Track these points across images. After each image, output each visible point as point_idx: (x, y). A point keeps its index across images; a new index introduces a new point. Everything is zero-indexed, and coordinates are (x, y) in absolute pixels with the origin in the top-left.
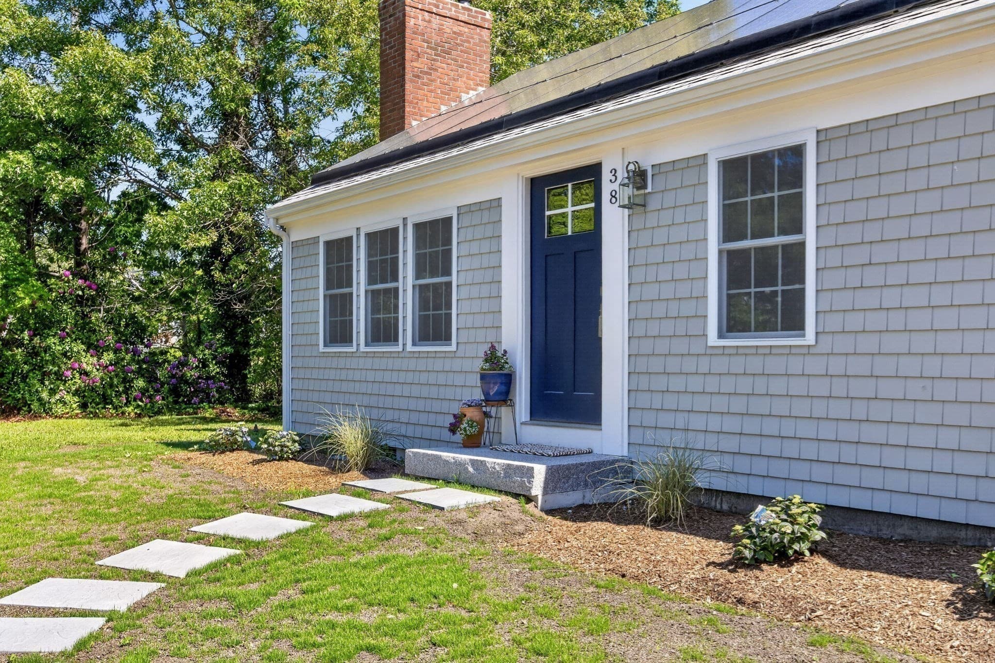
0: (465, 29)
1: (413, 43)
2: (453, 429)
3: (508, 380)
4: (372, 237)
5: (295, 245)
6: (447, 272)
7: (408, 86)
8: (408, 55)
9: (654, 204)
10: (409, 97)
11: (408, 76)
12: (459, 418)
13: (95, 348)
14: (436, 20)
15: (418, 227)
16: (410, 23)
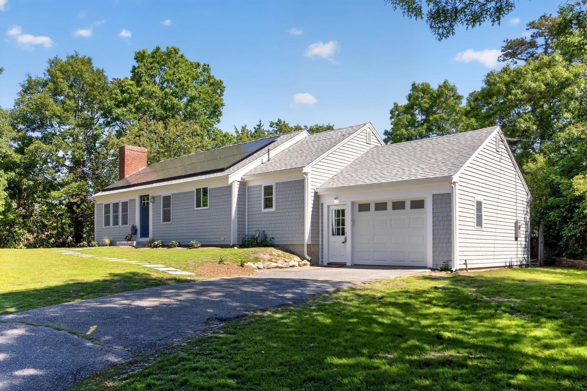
0: (140, 153)
1: (127, 158)
2: (126, 239)
3: (136, 231)
4: (114, 204)
5: (98, 205)
6: (127, 211)
7: (126, 168)
8: (126, 160)
9: (156, 202)
10: (126, 170)
11: (125, 165)
12: (127, 237)
13: (30, 231)
14: (133, 152)
15: (122, 203)
16: (126, 153)
